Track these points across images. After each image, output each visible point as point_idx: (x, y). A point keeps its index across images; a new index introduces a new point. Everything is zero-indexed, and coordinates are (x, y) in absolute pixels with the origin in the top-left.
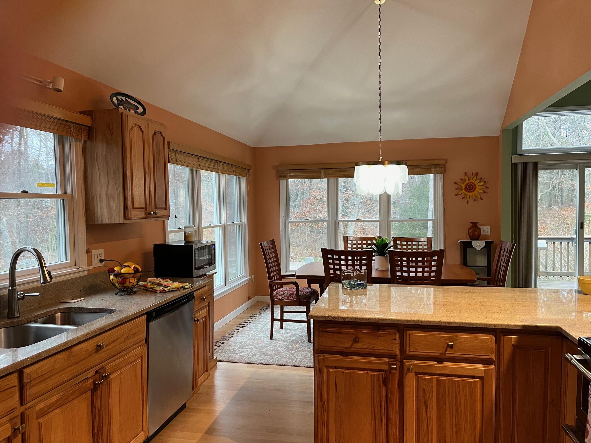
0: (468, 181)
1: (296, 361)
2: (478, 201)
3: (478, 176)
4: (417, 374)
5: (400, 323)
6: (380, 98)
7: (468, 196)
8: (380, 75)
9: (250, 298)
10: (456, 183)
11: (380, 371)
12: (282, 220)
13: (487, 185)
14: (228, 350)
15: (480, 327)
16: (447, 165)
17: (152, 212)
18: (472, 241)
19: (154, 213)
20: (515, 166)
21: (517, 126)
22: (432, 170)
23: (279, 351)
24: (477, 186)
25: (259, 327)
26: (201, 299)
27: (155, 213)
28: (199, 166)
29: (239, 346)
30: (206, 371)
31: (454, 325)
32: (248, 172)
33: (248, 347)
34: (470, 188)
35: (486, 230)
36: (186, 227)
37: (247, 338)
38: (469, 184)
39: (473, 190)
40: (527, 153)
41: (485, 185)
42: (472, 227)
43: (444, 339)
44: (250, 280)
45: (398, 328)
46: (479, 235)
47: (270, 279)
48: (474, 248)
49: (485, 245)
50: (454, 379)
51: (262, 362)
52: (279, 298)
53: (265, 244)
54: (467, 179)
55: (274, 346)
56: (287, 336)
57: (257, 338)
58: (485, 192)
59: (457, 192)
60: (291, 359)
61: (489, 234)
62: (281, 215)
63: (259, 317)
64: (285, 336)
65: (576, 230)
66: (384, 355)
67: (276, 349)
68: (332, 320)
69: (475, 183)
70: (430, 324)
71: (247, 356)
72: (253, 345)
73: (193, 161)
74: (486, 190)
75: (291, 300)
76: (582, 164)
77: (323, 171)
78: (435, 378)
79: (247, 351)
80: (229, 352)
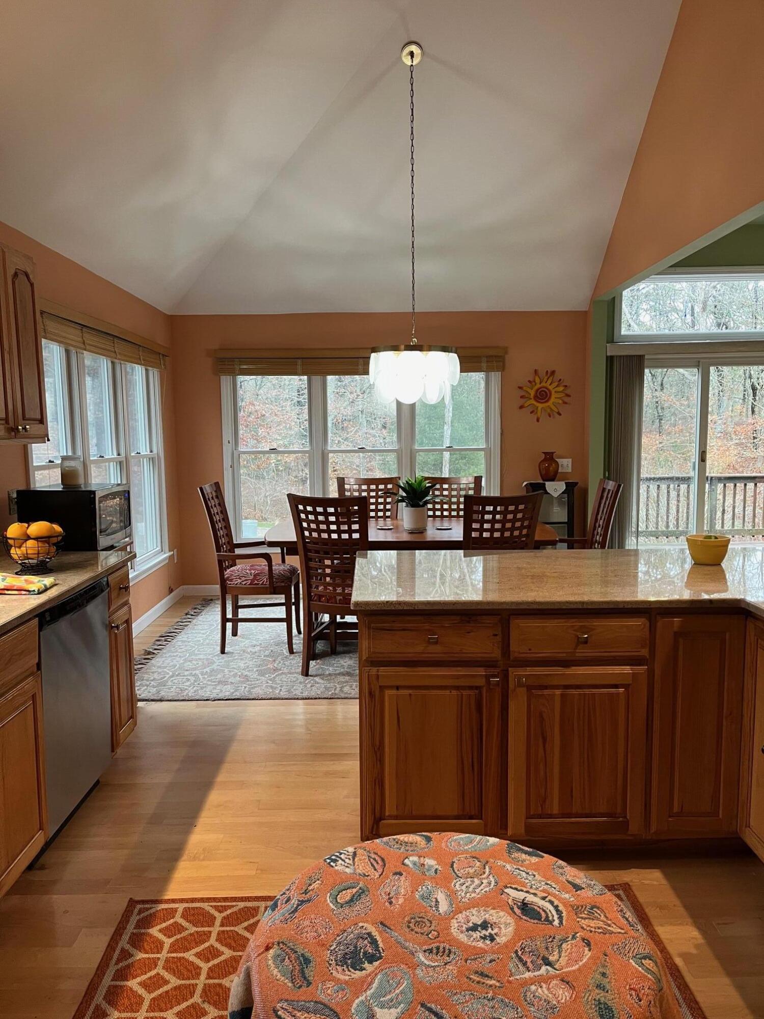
0: (540, 384)
1: (281, 690)
2: (554, 417)
3: (555, 375)
4: (529, 688)
5: (505, 607)
6: (413, 234)
7: (539, 408)
8: (413, 193)
9: (172, 590)
10: (520, 388)
11: (471, 688)
12: (227, 449)
13: (568, 392)
14: (152, 680)
15: (628, 607)
16: (507, 357)
17: (20, 427)
18: (547, 483)
19: (23, 428)
20: (610, 360)
21: (614, 298)
22: (484, 365)
23: (246, 676)
24: (553, 393)
25: (200, 639)
26: (121, 588)
27: (25, 429)
28: (84, 343)
29: (171, 673)
30: (132, 717)
31: (589, 607)
32: (164, 360)
33: (186, 673)
34: (542, 396)
35: (566, 464)
36: (64, 458)
37: (183, 659)
38: (542, 389)
39: (547, 399)
40: (629, 340)
41: (566, 392)
42: (545, 460)
43: (574, 630)
44: (171, 557)
45: (500, 617)
46: (556, 472)
47: (218, 550)
48: (549, 493)
49: (565, 488)
50: (587, 691)
51: (221, 696)
52: (236, 582)
53: (208, 489)
54: (537, 380)
55: (234, 668)
56: (254, 650)
57: (201, 657)
58: (565, 403)
59: (522, 402)
60: (272, 687)
61: (570, 470)
62: (225, 441)
63: (194, 621)
64: (251, 651)
65: (694, 463)
66: (477, 661)
67: (240, 673)
68: (393, 608)
69: (550, 388)
70: (552, 607)
71: (191, 687)
72: (195, 669)
73: (73, 334)
74: (567, 399)
75: (258, 584)
76: (707, 360)
77: (299, 361)
78: (558, 692)
79: (188, 680)
80: (155, 684)
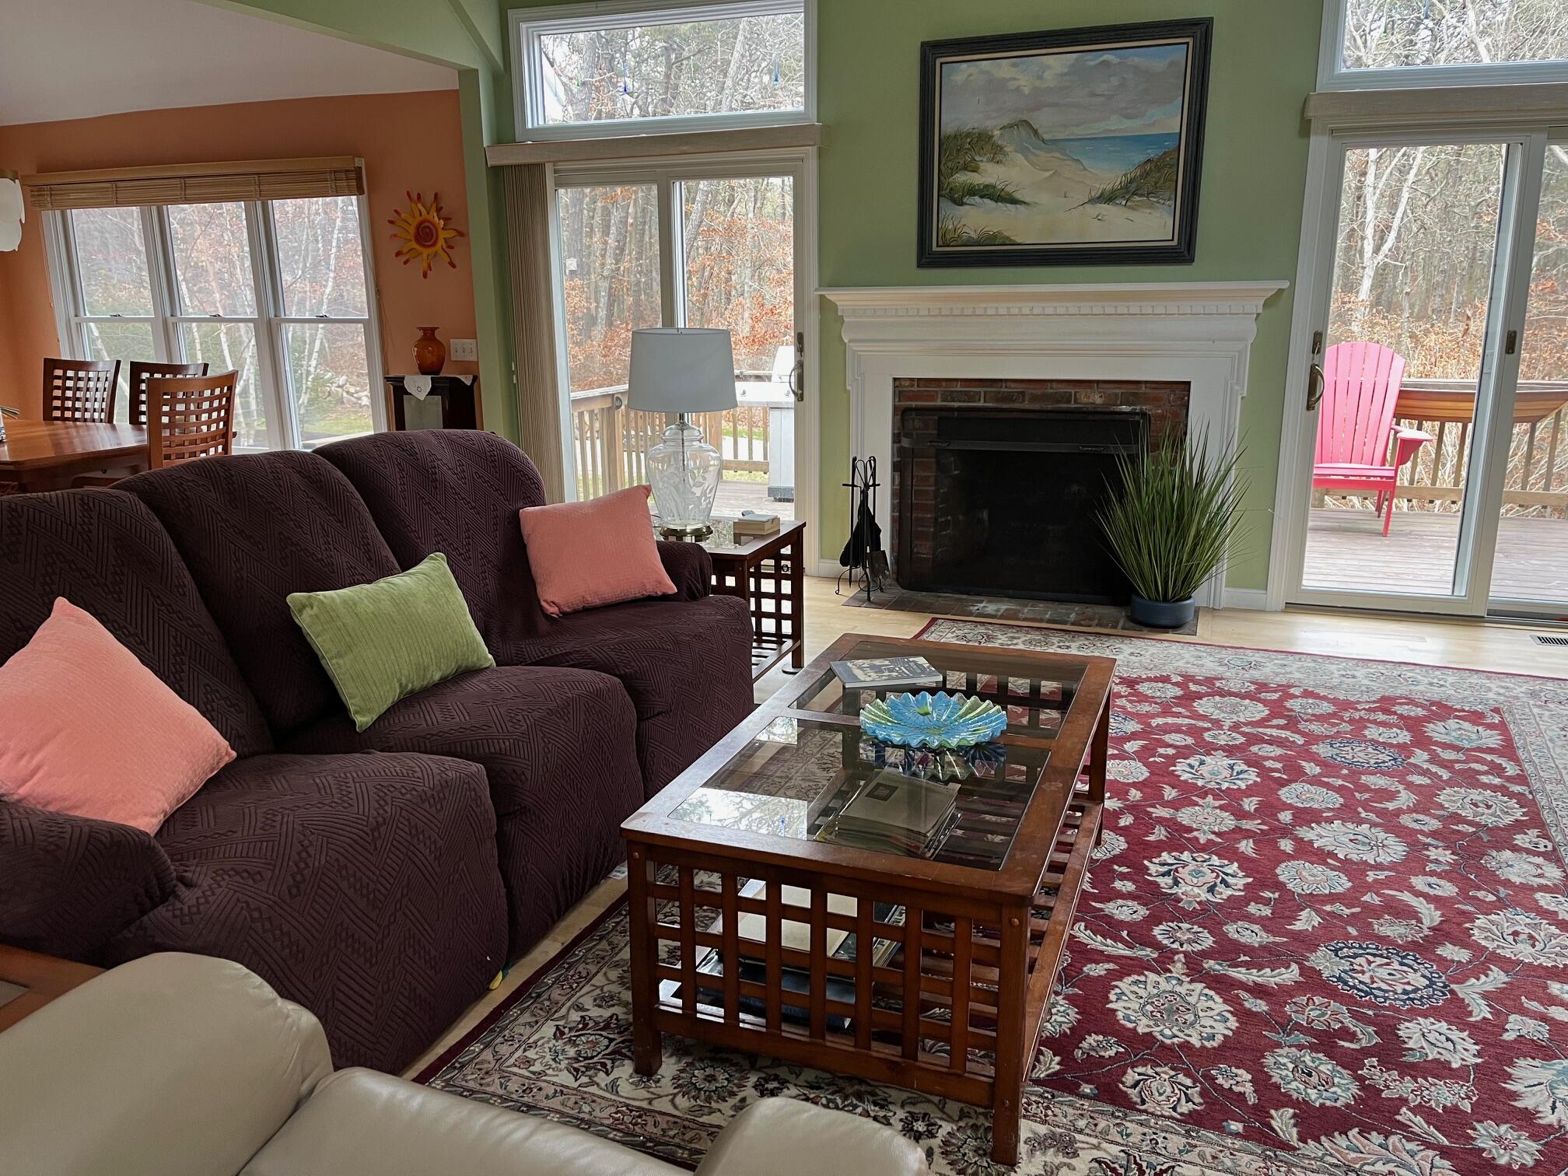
0: (421, 216)
7: (425, 256)
10: (391, 222)
18: (409, 378)
22: (332, 185)
24: (440, 230)
34: (427, 234)
35: (468, 348)
38: (424, 225)
39: (433, 241)
41: (457, 229)
42: (422, 340)
46: (440, 360)
49: (431, 386)
54: (416, 210)
59: (398, 245)
61: (474, 358)
69: (436, 222)
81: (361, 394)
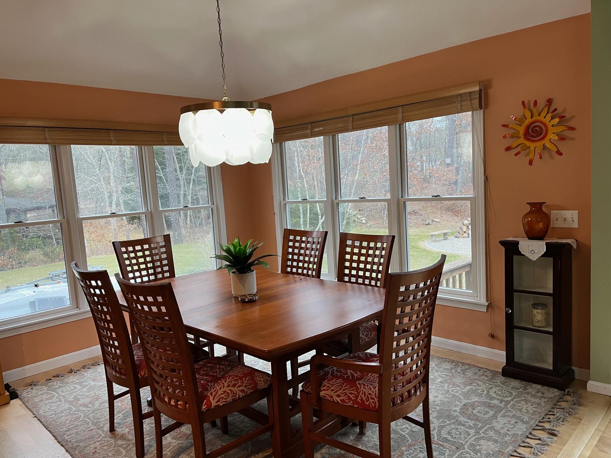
0: (532, 118)
2: (552, 158)
3: (553, 106)
7: (532, 148)
10: (504, 126)
13: (571, 124)
18: (521, 243)
22: (458, 105)
24: (550, 127)
34: (535, 132)
35: (567, 218)
39: (542, 136)
42: (531, 213)
46: (545, 228)
48: (524, 255)
49: (545, 250)
54: (528, 114)
58: (565, 138)
59: (508, 142)
61: (576, 225)
69: (545, 121)
74: (568, 133)
77: (310, 126)
81: (362, 218)
